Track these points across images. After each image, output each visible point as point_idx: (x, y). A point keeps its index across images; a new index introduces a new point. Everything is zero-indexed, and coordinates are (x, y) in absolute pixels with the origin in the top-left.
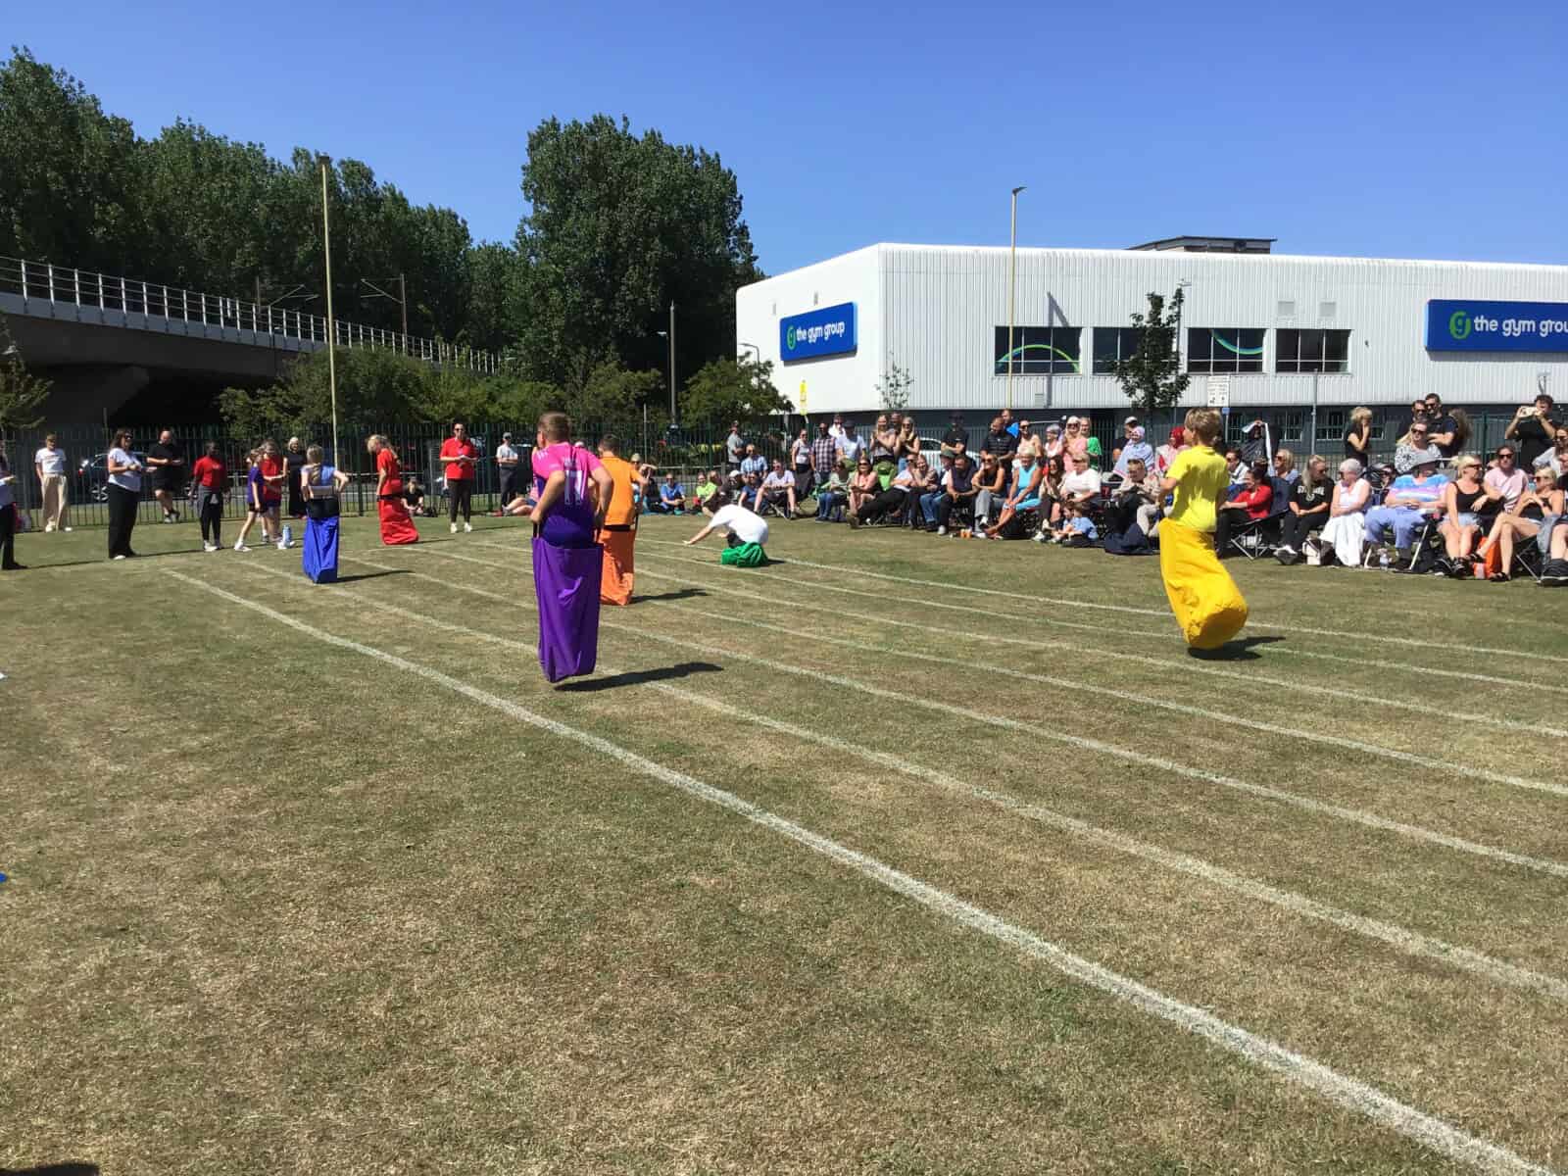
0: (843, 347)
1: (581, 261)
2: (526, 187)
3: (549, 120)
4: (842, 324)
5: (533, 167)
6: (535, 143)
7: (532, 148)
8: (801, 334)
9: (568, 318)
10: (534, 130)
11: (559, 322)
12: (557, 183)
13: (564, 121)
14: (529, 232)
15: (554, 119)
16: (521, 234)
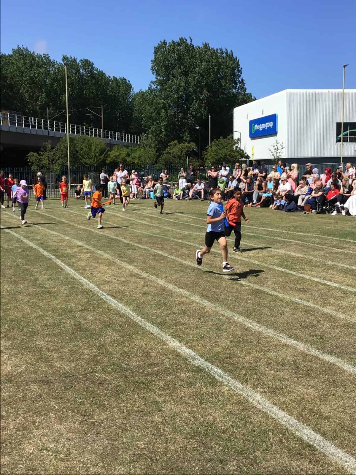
0: (272, 132)
1: (173, 98)
2: (152, 69)
3: (162, 41)
4: (272, 123)
5: (155, 61)
6: (157, 50)
7: (156, 52)
8: (257, 127)
9: (168, 121)
10: (156, 46)
11: (164, 123)
12: (165, 67)
13: (169, 41)
14: (154, 87)
15: (165, 40)
16: (150, 88)
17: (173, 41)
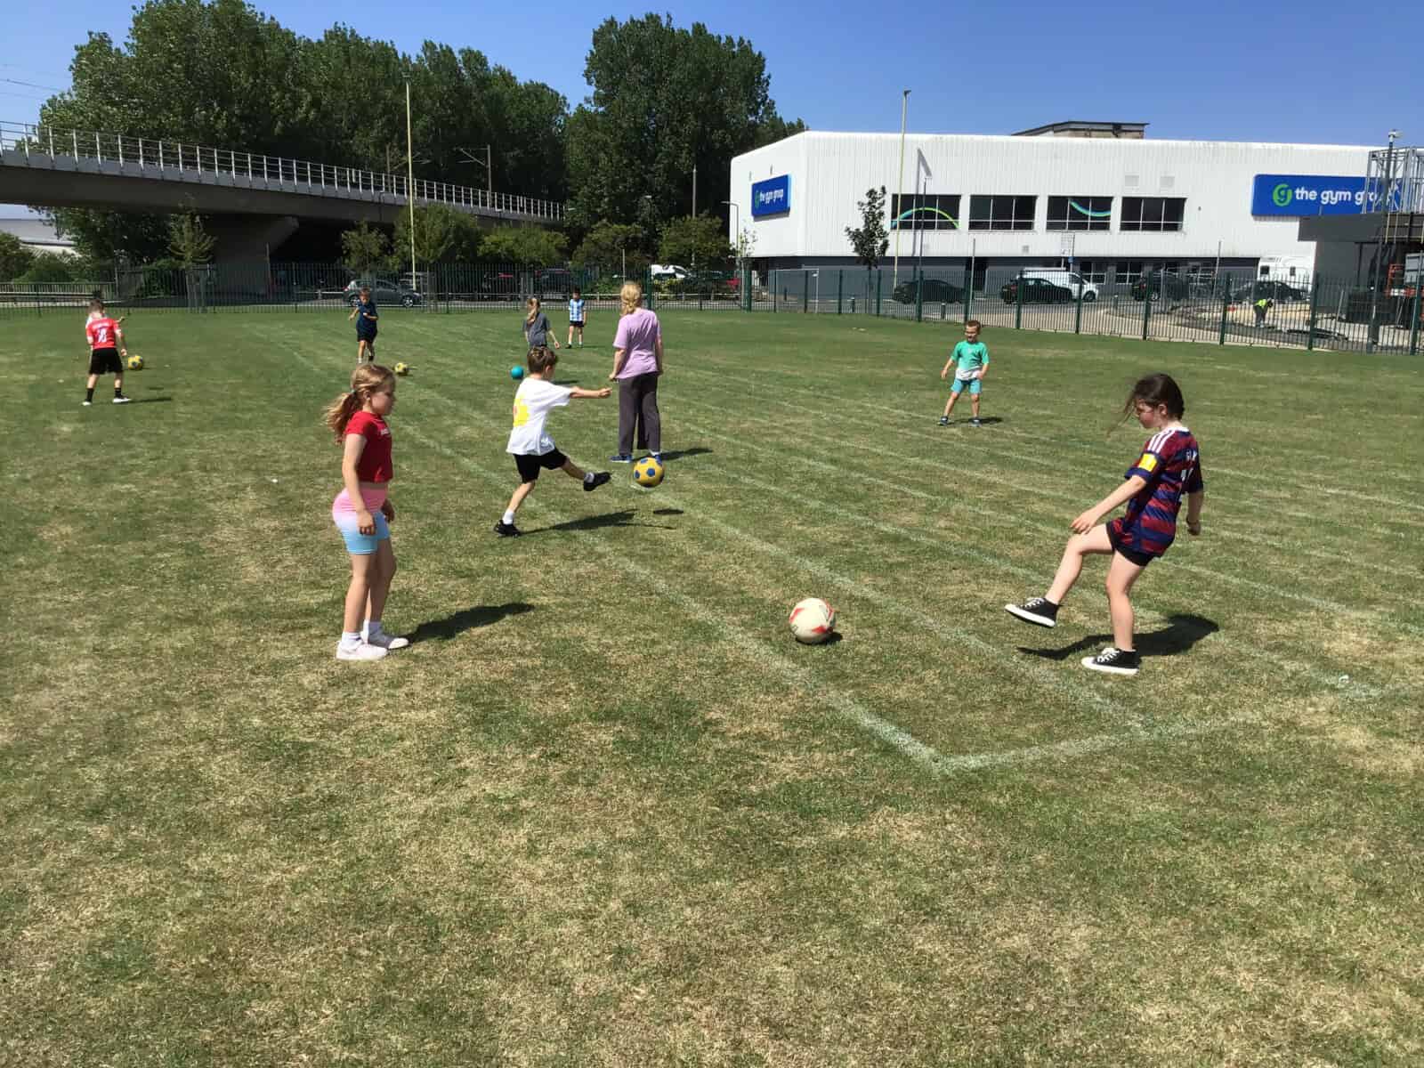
3: (609, 19)
6: (598, 38)
7: (595, 41)
10: (598, 28)
13: (622, 19)
15: (612, 19)
17: (632, 21)
